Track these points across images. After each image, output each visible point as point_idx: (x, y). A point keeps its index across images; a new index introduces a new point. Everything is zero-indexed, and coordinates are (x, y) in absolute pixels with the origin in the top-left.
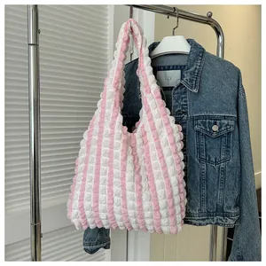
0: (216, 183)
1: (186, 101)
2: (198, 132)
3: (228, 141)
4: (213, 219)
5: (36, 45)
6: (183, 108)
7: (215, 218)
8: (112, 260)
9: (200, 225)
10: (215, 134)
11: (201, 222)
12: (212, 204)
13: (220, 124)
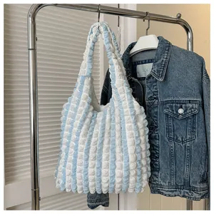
0: (183, 160)
1: (156, 89)
2: (167, 115)
3: (194, 123)
4: (180, 191)
5: (34, 49)
6: (154, 95)
7: (182, 191)
9: (169, 196)
10: (181, 116)
11: (170, 193)
12: (180, 178)
13: (186, 107)
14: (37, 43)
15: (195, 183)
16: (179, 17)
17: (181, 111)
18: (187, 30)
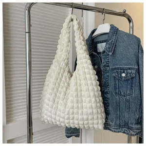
0: (124, 108)
1: (108, 60)
2: (115, 77)
3: (132, 83)
4: (122, 129)
6: (107, 64)
8: (73, 143)
9: (115, 132)
10: (123, 79)
11: (116, 130)
12: (122, 120)
14: (31, 28)
15: (132, 124)
16: (125, 12)
17: (124, 75)
18: (130, 21)
